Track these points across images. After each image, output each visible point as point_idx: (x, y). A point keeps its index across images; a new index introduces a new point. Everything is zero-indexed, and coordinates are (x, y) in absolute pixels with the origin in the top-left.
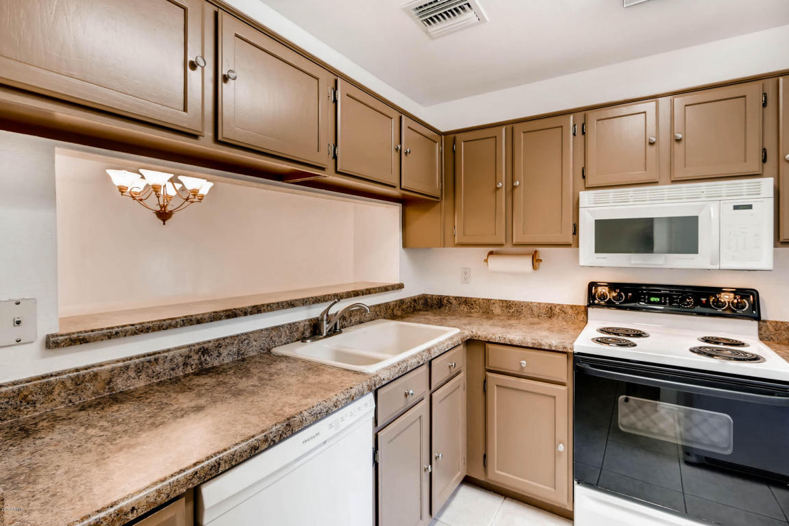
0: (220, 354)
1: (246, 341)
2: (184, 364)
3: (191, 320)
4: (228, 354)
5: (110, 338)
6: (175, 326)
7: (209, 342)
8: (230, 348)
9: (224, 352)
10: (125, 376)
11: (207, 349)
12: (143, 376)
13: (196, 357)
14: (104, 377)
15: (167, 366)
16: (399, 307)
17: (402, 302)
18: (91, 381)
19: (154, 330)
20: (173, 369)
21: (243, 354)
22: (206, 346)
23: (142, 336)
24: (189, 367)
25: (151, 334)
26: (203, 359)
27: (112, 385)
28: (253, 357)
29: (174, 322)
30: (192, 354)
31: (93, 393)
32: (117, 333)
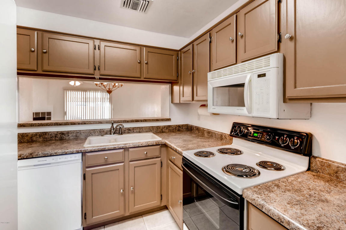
0: (68, 136)
1: (79, 133)
2: (55, 137)
3: (57, 124)
4: (72, 136)
5: (31, 126)
6: (52, 125)
7: (65, 131)
8: (72, 134)
9: (70, 135)
10: (36, 137)
11: (64, 133)
12: (41, 138)
13: (60, 135)
14: (30, 136)
15: (49, 136)
16: (167, 128)
17: (169, 126)
18: (26, 136)
19: (45, 126)
20: (51, 137)
21: (78, 137)
22: (63, 132)
23: (41, 127)
24: (57, 138)
25: (43, 127)
26: (62, 136)
27: (32, 139)
28: (82, 138)
29: (51, 124)
30: (58, 134)
31: (27, 140)
32: (33, 125)
